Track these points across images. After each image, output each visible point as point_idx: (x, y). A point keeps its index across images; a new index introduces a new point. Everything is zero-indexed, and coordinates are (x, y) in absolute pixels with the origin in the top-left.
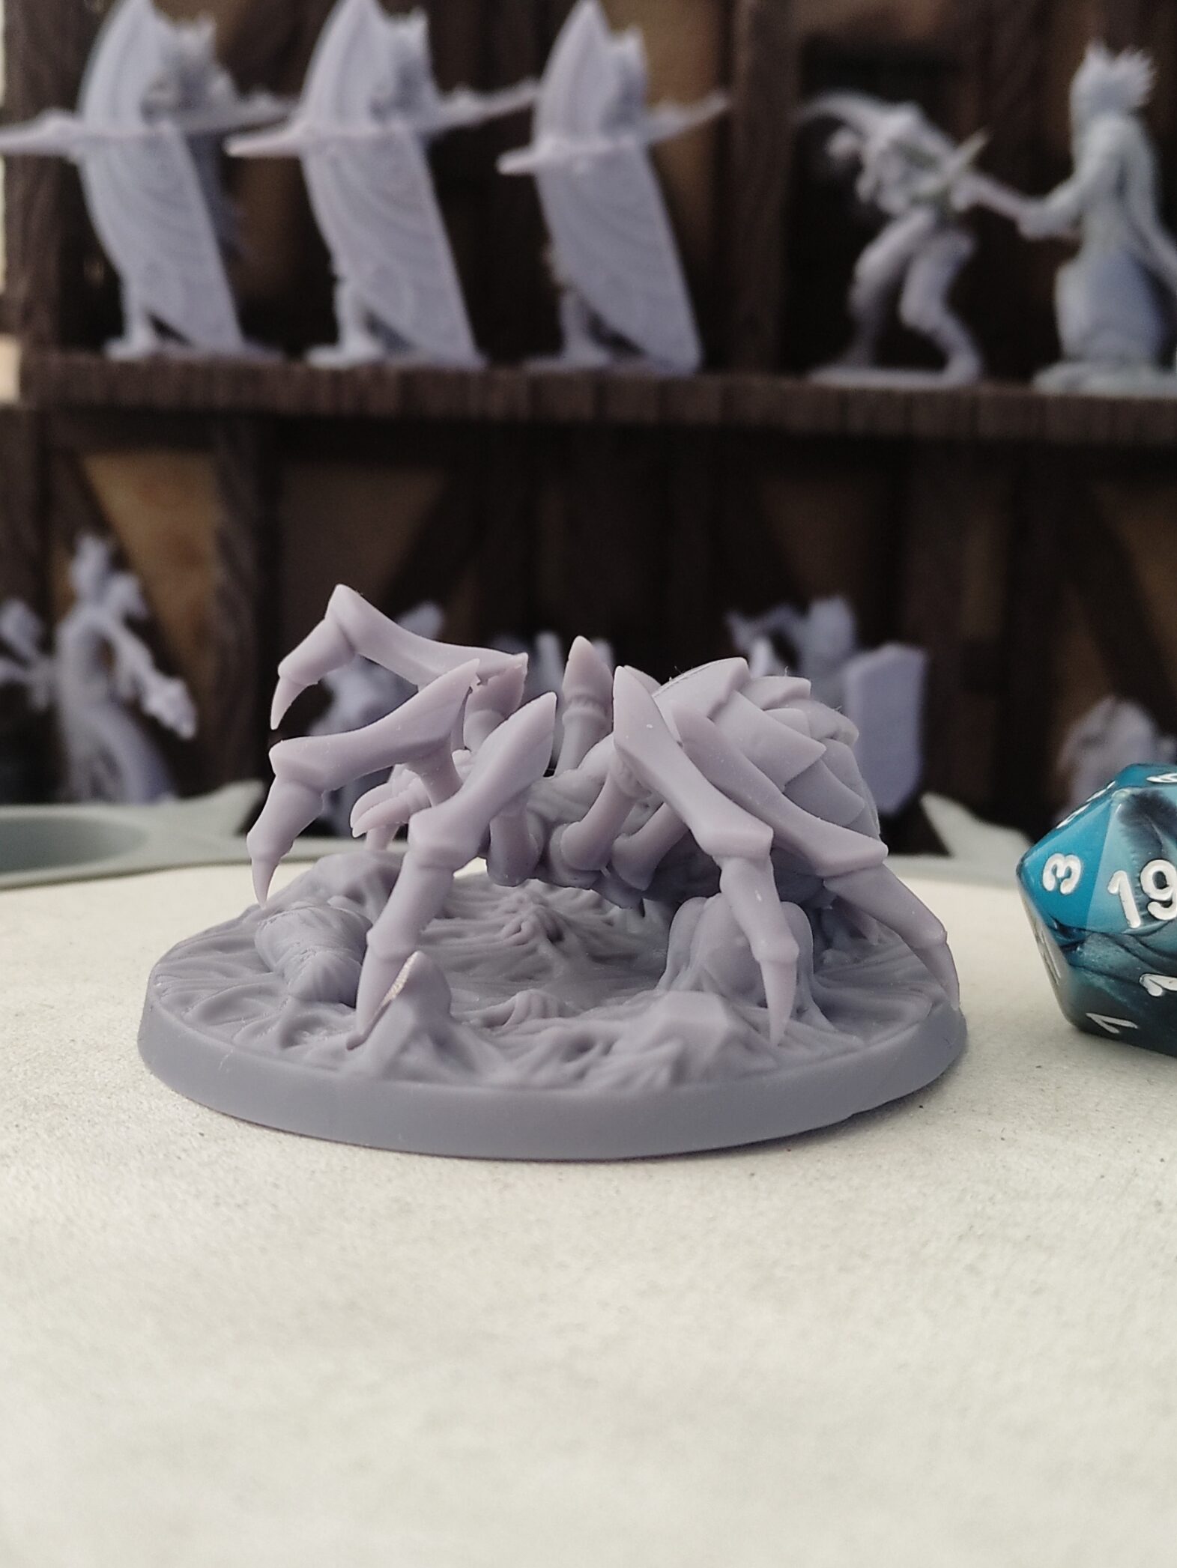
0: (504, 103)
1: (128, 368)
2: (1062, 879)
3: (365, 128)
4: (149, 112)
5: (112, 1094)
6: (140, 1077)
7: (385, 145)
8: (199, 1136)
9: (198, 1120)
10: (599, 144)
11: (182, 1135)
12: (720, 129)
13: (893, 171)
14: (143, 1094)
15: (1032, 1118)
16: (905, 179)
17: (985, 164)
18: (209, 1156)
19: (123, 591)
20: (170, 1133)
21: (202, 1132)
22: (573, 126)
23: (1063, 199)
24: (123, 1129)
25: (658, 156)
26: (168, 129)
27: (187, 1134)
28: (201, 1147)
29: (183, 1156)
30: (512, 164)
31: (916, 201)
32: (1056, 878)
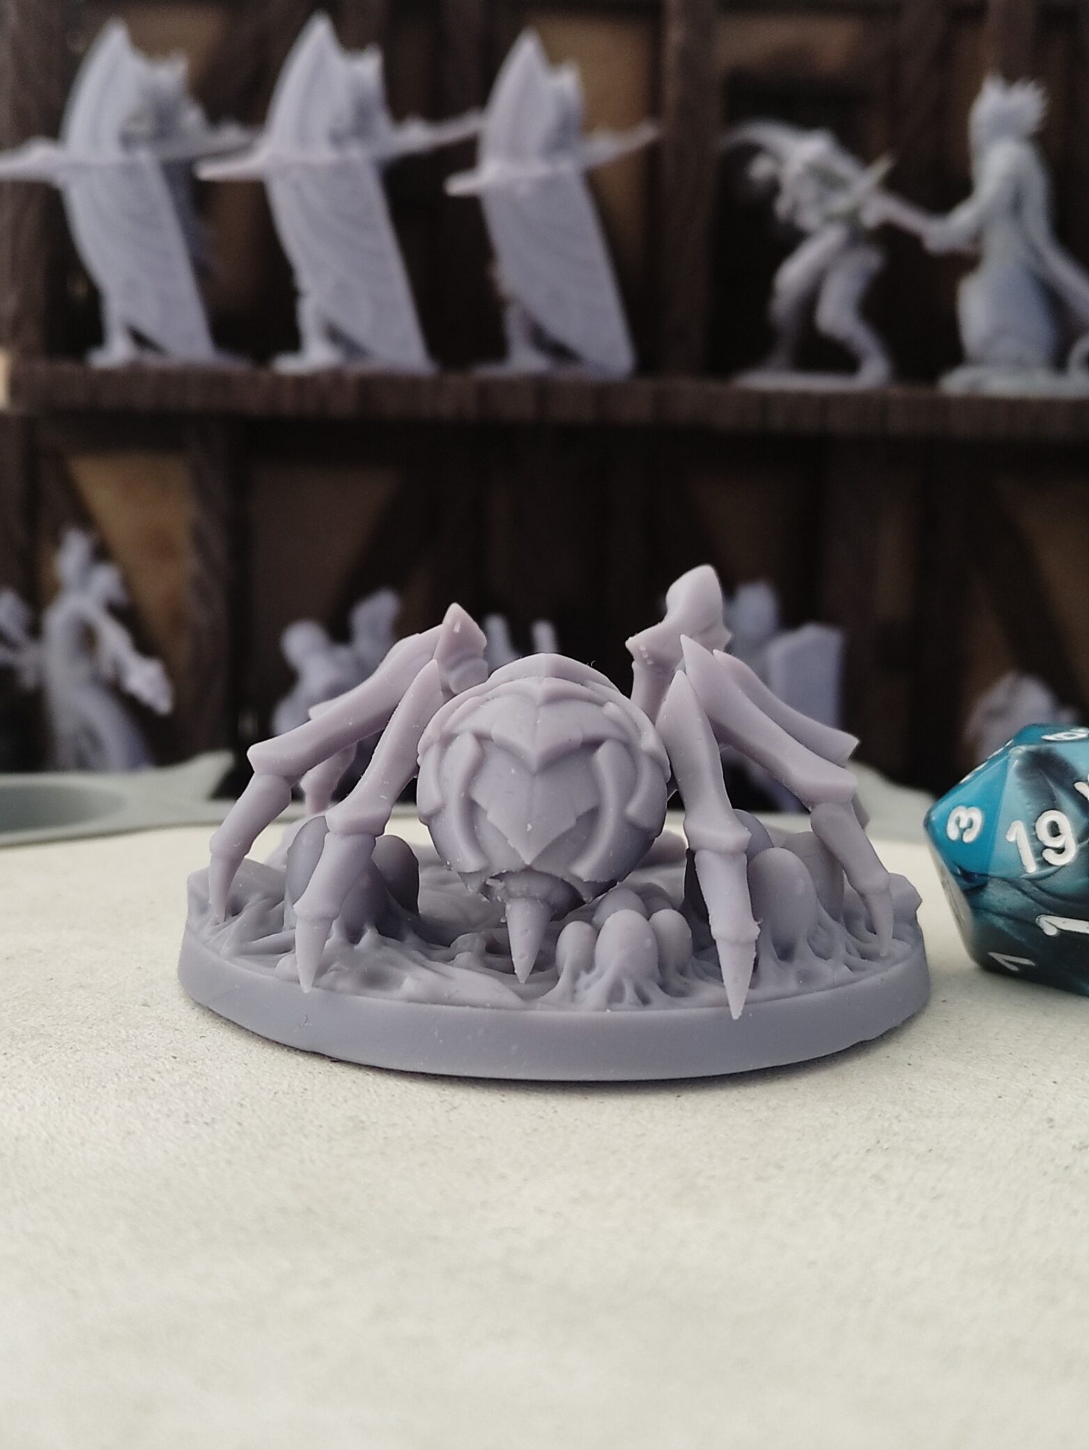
0: (451, 133)
1: (108, 375)
2: (965, 830)
3: (324, 154)
4: (127, 141)
5: (93, 1024)
6: (119, 1011)
7: (342, 170)
8: (172, 1059)
9: (172, 1045)
10: (538, 169)
11: (156, 1059)
12: (651, 157)
13: (808, 192)
14: (121, 1025)
15: (937, 1046)
16: (821, 199)
17: (893, 185)
18: (181, 1078)
19: (105, 581)
20: (146, 1057)
21: (175, 1056)
22: (515, 151)
23: (964, 218)
24: (102, 1054)
25: (594, 180)
26: (145, 157)
27: (161, 1057)
28: (173, 1069)
29: (157, 1078)
30: (459, 186)
31: (829, 219)
32: (959, 828)
